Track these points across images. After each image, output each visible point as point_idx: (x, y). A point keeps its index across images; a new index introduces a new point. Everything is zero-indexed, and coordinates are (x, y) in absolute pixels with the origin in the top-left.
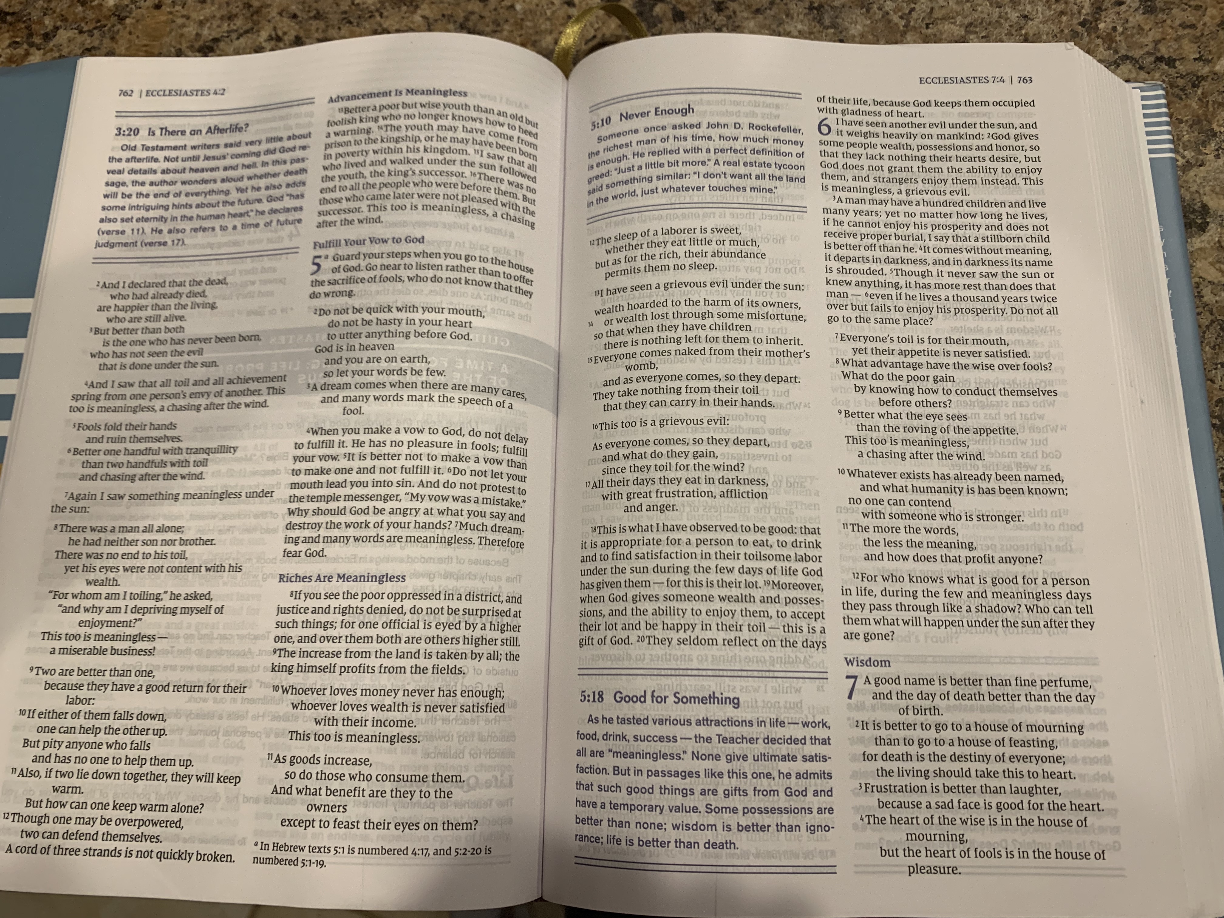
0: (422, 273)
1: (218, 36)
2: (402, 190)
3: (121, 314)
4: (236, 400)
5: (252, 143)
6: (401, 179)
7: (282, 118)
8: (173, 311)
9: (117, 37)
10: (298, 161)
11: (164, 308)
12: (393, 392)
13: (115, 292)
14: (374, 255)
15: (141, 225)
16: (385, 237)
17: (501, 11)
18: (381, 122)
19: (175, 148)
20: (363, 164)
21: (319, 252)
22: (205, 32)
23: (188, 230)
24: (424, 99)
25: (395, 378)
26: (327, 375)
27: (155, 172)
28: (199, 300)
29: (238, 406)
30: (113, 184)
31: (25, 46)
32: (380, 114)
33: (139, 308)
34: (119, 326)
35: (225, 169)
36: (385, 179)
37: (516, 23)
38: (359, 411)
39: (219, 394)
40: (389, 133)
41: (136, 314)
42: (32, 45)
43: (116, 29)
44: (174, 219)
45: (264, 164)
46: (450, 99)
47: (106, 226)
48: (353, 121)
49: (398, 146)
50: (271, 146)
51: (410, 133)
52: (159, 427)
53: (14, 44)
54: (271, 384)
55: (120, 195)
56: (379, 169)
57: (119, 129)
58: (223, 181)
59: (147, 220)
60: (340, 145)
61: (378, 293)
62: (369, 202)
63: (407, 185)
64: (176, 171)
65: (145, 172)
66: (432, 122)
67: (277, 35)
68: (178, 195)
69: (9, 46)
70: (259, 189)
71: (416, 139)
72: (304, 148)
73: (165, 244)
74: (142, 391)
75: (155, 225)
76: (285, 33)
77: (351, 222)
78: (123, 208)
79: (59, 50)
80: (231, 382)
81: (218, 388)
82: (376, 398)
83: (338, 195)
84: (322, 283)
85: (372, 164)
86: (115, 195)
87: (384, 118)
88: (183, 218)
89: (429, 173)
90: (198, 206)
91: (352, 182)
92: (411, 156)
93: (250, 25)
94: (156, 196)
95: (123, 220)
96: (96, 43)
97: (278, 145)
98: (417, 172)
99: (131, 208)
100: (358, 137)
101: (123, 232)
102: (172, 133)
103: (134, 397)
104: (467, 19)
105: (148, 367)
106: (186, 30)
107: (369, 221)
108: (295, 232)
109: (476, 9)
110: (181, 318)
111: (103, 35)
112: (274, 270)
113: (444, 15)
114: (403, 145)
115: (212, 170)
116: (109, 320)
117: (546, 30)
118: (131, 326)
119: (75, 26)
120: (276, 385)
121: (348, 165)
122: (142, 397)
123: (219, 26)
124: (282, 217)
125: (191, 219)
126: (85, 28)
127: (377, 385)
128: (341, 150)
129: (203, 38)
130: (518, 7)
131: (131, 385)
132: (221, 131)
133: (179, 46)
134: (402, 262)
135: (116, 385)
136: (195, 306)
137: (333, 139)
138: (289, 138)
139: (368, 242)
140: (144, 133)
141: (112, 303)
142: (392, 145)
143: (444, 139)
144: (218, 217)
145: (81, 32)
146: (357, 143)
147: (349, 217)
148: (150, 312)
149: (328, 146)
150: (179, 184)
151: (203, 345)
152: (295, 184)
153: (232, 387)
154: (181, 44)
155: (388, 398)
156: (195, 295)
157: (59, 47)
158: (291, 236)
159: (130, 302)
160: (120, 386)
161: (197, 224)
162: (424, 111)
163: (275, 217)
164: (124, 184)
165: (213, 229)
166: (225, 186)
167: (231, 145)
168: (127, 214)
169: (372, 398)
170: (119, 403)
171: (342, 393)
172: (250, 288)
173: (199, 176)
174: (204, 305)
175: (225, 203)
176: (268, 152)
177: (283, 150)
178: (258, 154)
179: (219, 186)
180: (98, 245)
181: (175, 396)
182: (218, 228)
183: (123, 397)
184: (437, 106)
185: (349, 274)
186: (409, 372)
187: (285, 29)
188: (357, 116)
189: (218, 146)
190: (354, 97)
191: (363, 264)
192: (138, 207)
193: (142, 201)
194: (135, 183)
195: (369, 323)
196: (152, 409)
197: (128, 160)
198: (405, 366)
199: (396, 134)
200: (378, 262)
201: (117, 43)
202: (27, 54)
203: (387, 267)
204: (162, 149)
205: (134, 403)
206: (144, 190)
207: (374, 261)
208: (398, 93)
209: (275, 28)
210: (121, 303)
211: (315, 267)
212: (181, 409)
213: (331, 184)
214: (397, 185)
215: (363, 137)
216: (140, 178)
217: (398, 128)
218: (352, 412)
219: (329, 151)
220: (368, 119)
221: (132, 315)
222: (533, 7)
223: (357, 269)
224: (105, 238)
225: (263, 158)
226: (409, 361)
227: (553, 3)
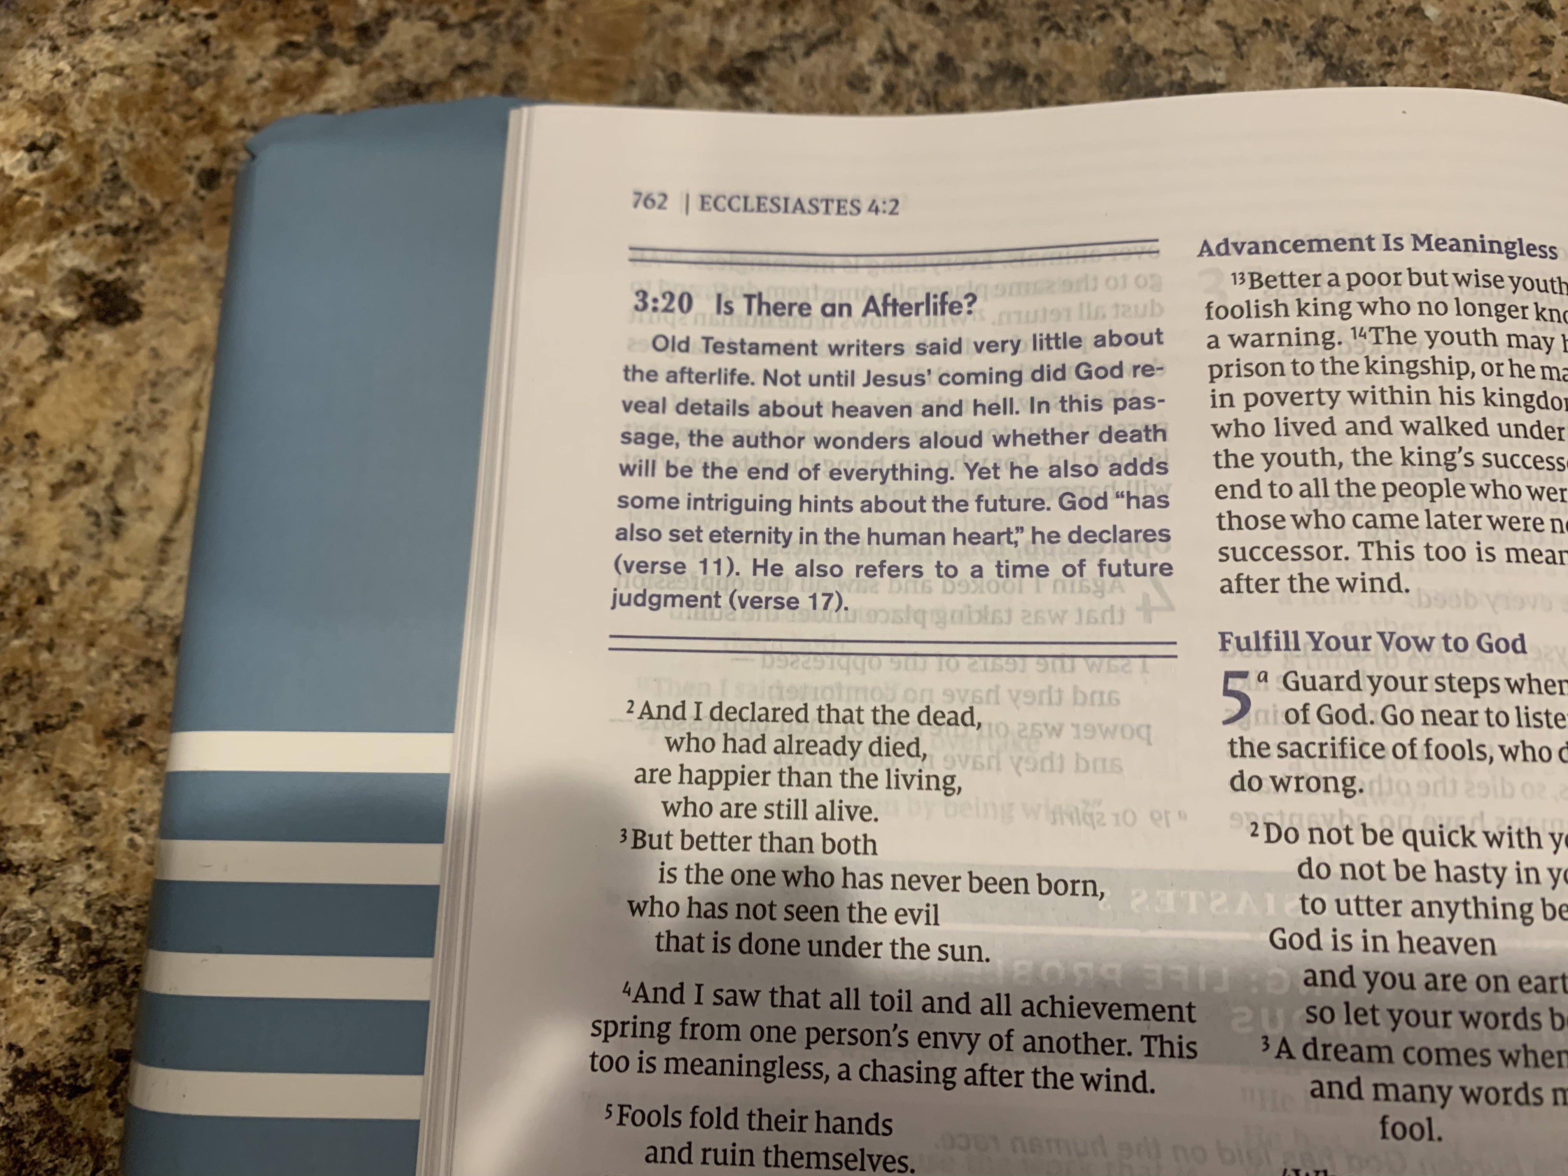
0: (1536, 738)
1: (763, 46)
2: (1446, 505)
3: (699, 794)
4: (1059, 1064)
5: (992, 346)
6: (1439, 474)
7: (1069, 286)
8: (837, 792)
9: (529, 41)
10: (1135, 403)
11: (812, 781)
12: (1513, 1077)
13: (677, 731)
14: (1397, 683)
15: (723, 550)
16: (1425, 634)
17: (1395, 18)
18: (1359, 319)
19: (788, 349)
20: (1328, 428)
21: (1238, 661)
22: (731, 36)
23: (849, 569)
24: (1464, 263)
25: (1512, 1039)
26: (1315, 1015)
27: (744, 410)
28: (906, 765)
29: (1064, 1082)
30: (640, 438)
31: (316, 54)
32: (1354, 297)
33: (748, 778)
34: (698, 826)
35: (928, 411)
36: (1397, 474)
37: (1429, 49)
38: (1427, 1131)
39: (1003, 1042)
40: (1384, 347)
41: (740, 793)
42: (331, 51)
43: (523, 21)
44: (809, 537)
45: (1038, 406)
46: (1525, 266)
47: (634, 551)
48: (1278, 309)
49: (1417, 385)
50: (1053, 358)
51: (1441, 352)
52: (841, 1127)
53: (288, 48)
54: (1154, 1028)
55: (661, 469)
56: (1379, 444)
57: (643, 294)
58: (926, 442)
59: (737, 537)
60: (1252, 371)
61: (1427, 789)
62: (1364, 535)
63: (1457, 491)
64: (796, 411)
65: (719, 410)
66: (1491, 324)
67: (896, 51)
68: (810, 473)
69: (279, 52)
70: (1031, 472)
71: (1462, 370)
72: (1148, 370)
73: (793, 603)
74: (785, 1017)
75: (762, 551)
76: (913, 47)
77: (1320, 585)
78: (673, 503)
79: (396, 66)
80: (1031, 1009)
81: (999, 1025)
82: (1470, 1096)
83: (1266, 506)
84: (1261, 750)
85: (1353, 430)
86: (648, 468)
87: (1368, 309)
88: (833, 535)
89: (1508, 462)
90: (867, 507)
91: (1308, 474)
92: (1457, 414)
93: (831, 24)
94: (753, 473)
95: (675, 535)
96: (481, 53)
97: (1070, 357)
98: (1477, 458)
99: (694, 503)
100: (1304, 354)
101: (679, 569)
102: (777, 309)
103: (761, 1033)
104: (1320, 34)
105: (790, 948)
106: (685, 30)
107: (1372, 585)
108: (1156, 599)
109: (1339, 12)
110: (864, 813)
111: (495, 36)
112: (1112, 700)
113: (1267, 22)
114: (1430, 384)
115: (892, 411)
116: (670, 809)
117: (1501, 68)
118: (731, 827)
119: (428, 12)
120: (1170, 1030)
121: (1283, 428)
122: (786, 1035)
123: (760, 25)
124: (1115, 555)
125: (852, 539)
126: (454, 19)
127: (1467, 1057)
128: (1258, 385)
129: (727, 50)
130: (1431, 12)
131: (751, 999)
132: (904, 309)
133: (673, 67)
134: (1480, 705)
135: (707, 996)
136: (895, 781)
137: (1227, 354)
138: (1100, 341)
139: (1375, 642)
140: (704, 305)
141: (672, 760)
142: (1401, 382)
143: (1527, 372)
144: (926, 539)
145: (444, 25)
146: (1302, 369)
147: (1314, 570)
148: (773, 792)
149: (1217, 372)
150: (808, 446)
151: (935, 896)
152: (1134, 467)
153: (1038, 1026)
154: (676, 61)
155: (1502, 1096)
156: (894, 750)
157: (394, 58)
158: (1147, 610)
159: (717, 760)
160: (719, 1000)
161: (873, 555)
162: (1467, 294)
163: (1092, 553)
164: (668, 439)
165: (918, 572)
166: (935, 457)
167: (935, 349)
168: (685, 518)
169: (1456, 1095)
170: (720, 1050)
171: (1371, 1075)
172: (1048, 745)
173: (858, 426)
174: (926, 782)
175: (941, 503)
176: (1041, 374)
177: (1084, 371)
178: (1015, 378)
179: (914, 456)
180: (618, 601)
181: (877, 1037)
182: (929, 570)
183: (732, 1032)
184: (1496, 282)
185: (1338, 731)
186: (1545, 1019)
187: (914, 37)
188: (1288, 296)
189: (900, 349)
190: (1271, 247)
191: (1373, 708)
192: (710, 502)
193: (719, 487)
194: (696, 437)
195: (1415, 873)
196: (816, 1072)
197: (672, 377)
198: (1534, 1001)
199: (1405, 353)
200: (1416, 701)
201: (528, 54)
202: (322, 74)
203: (1442, 718)
204: (755, 349)
205: (765, 1052)
206: (725, 455)
207: (1401, 700)
208: (1393, 244)
209: (889, 35)
210: (697, 761)
211: (1235, 705)
212: (897, 1076)
213: (1244, 477)
214: (1432, 492)
215: (1316, 354)
216: (708, 424)
217: (1408, 337)
218: (1408, 1131)
219: (1222, 386)
220: (1322, 309)
221: (727, 797)
222: (1461, 12)
223: (1358, 717)
224: (633, 584)
225: (1029, 389)
226: (1541, 989)
227: (1504, 7)
